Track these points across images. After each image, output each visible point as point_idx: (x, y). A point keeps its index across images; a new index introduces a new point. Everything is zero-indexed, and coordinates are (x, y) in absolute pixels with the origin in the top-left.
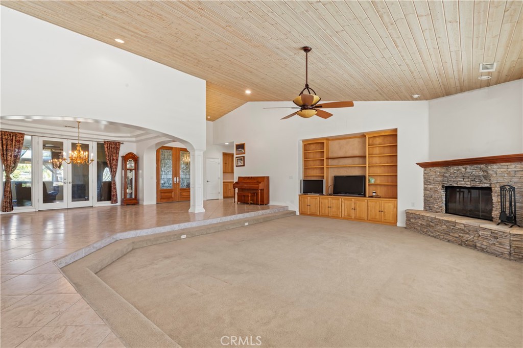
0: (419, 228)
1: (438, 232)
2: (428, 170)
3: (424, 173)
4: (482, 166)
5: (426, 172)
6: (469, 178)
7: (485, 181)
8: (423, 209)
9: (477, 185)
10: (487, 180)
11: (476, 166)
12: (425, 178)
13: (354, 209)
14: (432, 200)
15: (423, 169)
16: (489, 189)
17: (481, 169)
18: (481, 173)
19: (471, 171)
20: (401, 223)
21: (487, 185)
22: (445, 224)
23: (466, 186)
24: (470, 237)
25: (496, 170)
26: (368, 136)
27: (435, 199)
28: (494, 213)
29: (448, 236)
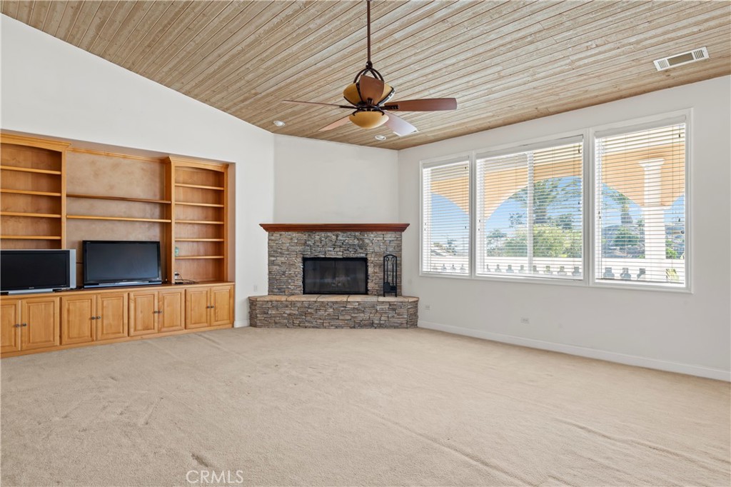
0: (286, 321)
1: (320, 319)
2: (277, 235)
3: (269, 240)
4: (357, 234)
5: (273, 238)
6: (341, 247)
7: (361, 251)
8: (267, 294)
9: (352, 255)
10: (362, 249)
11: (349, 233)
12: (270, 247)
13: (159, 312)
14: (284, 278)
15: (267, 233)
16: (365, 260)
17: (355, 237)
18: (356, 242)
19: (344, 239)
20: (241, 320)
21: (363, 255)
22: (331, 307)
23: (338, 257)
24: (367, 316)
25: (373, 239)
26: (174, 163)
27: (290, 277)
28: (370, 285)
29: (335, 321)
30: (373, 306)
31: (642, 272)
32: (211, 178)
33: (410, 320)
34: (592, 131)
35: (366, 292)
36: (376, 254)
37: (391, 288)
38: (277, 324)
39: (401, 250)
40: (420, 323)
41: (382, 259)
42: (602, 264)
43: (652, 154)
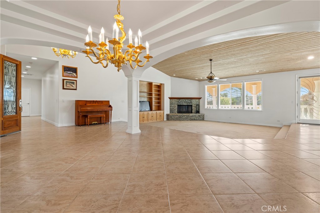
2: (172, 100)
6: (186, 103)
8: (170, 113)
9: (189, 104)
10: (191, 103)
11: (188, 99)
12: (170, 102)
14: (173, 110)
15: (170, 99)
16: (192, 106)
18: (190, 101)
19: (187, 101)
20: (165, 119)
23: (186, 105)
24: (194, 118)
25: (194, 101)
26: (153, 84)
27: (175, 109)
28: (193, 111)
29: (187, 119)
30: (195, 116)
31: (252, 108)
32: (157, 87)
33: (202, 119)
34: (244, 81)
35: (192, 113)
36: (194, 104)
37: (198, 112)
38: (174, 120)
39: (200, 103)
40: (205, 119)
41: (196, 105)
42: (246, 107)
43: (255, 84)
